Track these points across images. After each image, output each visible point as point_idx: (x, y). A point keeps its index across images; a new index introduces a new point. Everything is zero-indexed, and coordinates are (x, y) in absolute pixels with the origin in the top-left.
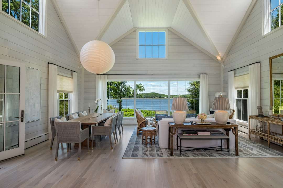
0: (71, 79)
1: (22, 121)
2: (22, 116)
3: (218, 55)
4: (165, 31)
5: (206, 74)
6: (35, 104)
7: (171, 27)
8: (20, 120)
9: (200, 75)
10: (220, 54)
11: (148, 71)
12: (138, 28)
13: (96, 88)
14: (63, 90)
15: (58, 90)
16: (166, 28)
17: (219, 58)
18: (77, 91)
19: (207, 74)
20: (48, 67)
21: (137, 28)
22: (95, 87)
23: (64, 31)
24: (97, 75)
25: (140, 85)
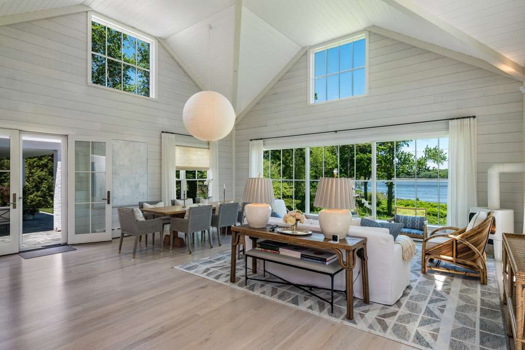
0: (207, 150)
1: (109, 203)
2: (109, 197)
3: (502, 60)
4: (364, 38)
5: (467, 117)
6: (138, 184)
7: (374, 26)
8: (106, 201)
9: (450, 121)
10: (509, 56)
11: (328, 125)
12: (311, 47)
13: (248, 163)
14: (191, 166)
15: (176, 167)
16: (365, 30)
17: (507, 69)
18: (218, 167)
19: (474, 117)
20: (161, 138)
21: (308, 46)
22: (247, 160)
23: (192, 84)
24: (251, 140)
25: (435, 149)
